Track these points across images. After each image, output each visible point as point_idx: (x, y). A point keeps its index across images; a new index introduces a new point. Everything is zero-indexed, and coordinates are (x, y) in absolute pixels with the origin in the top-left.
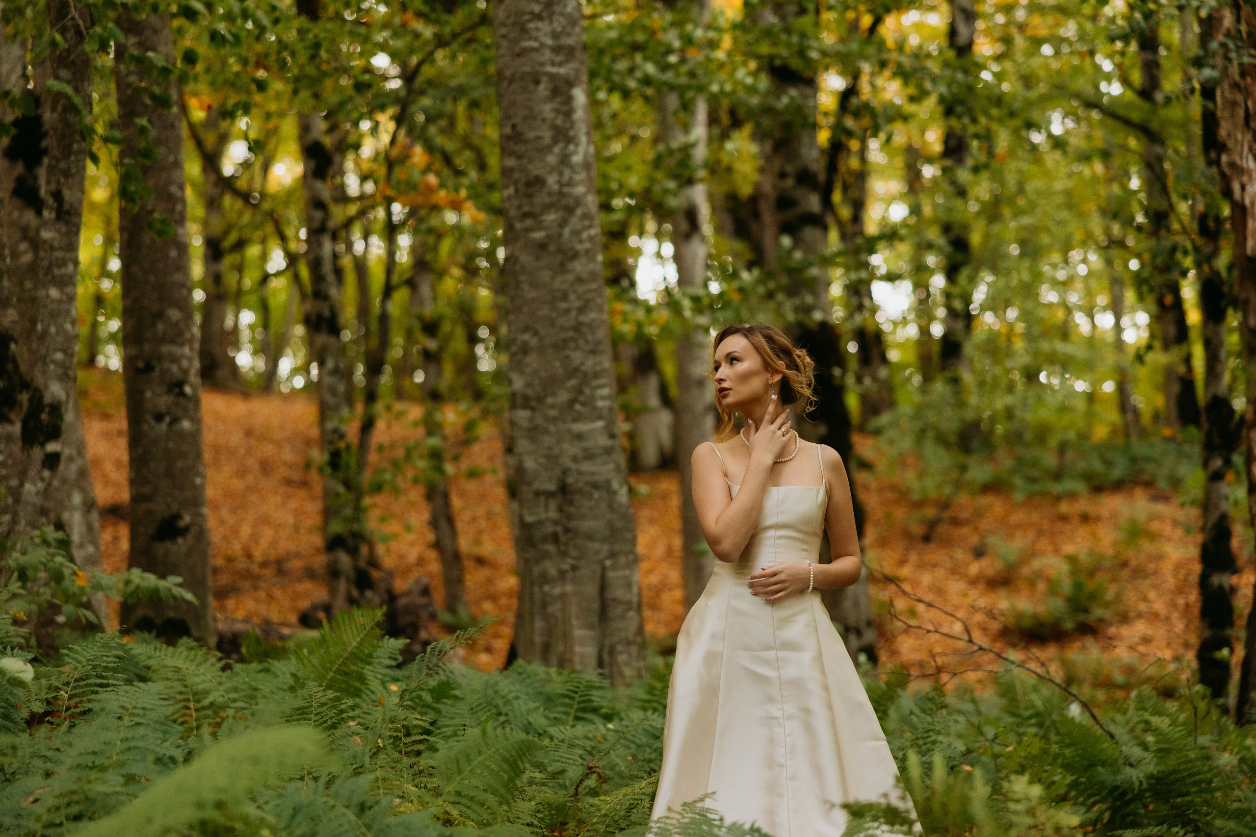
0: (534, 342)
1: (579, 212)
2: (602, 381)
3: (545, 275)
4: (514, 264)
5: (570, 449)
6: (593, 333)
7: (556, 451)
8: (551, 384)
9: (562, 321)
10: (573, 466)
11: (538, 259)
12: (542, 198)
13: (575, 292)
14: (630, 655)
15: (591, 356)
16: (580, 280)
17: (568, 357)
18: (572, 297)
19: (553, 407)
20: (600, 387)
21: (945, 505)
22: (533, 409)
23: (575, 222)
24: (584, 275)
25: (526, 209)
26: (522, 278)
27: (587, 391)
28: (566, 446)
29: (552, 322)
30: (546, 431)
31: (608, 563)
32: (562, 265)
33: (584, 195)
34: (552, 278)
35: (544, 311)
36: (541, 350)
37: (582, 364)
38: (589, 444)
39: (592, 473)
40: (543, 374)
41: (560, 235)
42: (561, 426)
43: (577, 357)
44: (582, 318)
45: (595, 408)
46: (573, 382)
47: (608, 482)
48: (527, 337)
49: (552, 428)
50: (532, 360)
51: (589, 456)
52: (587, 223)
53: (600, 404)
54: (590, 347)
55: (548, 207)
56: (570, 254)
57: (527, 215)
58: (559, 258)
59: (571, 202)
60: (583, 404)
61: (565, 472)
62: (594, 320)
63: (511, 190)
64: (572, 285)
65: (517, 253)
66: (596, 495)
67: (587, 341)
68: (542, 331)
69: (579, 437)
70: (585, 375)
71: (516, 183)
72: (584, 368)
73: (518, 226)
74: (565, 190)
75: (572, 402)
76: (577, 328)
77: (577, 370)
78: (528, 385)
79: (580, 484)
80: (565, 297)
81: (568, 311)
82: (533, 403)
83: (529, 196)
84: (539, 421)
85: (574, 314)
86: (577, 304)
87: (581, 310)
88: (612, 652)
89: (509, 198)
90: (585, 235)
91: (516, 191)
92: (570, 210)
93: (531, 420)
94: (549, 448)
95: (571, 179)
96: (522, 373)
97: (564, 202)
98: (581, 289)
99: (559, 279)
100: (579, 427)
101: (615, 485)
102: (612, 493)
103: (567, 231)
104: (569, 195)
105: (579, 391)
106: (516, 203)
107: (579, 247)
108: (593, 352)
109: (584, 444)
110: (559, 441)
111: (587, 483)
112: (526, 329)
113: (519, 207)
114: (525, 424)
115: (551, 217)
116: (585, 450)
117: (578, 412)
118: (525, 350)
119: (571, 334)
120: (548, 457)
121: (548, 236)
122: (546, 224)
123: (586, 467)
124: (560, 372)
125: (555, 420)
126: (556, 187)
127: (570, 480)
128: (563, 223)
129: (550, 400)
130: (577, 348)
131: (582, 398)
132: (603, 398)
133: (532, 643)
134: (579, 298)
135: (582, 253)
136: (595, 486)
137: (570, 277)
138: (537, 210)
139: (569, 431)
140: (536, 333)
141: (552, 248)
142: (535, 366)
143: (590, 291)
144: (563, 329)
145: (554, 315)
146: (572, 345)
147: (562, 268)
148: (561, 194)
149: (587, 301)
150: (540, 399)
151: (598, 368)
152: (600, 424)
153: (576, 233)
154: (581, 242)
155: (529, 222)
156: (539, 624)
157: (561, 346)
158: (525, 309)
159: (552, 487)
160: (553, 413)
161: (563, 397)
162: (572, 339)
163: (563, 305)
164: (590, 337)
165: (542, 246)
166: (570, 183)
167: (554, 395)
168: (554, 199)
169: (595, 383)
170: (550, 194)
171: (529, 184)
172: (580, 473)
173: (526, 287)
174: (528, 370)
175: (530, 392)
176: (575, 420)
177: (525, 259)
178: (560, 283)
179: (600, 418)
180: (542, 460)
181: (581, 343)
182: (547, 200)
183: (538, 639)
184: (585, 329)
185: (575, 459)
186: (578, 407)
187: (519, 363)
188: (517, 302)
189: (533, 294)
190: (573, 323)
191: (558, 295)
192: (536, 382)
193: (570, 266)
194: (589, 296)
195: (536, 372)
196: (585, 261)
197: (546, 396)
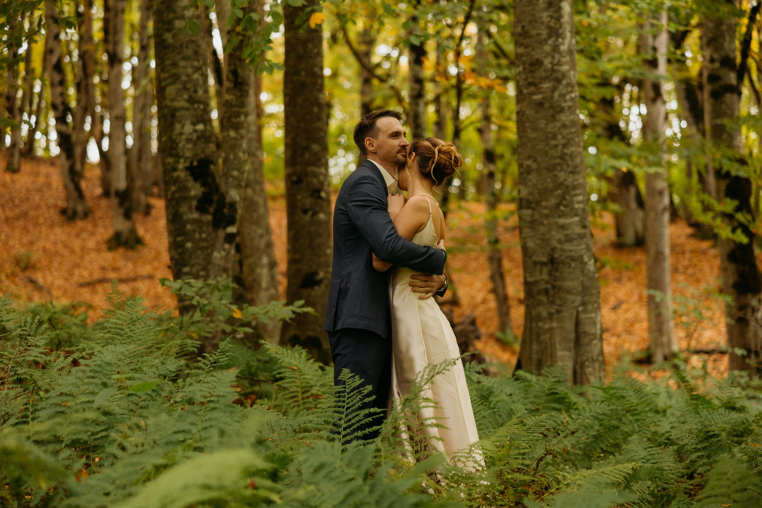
0: (534, 166)
1: (564, 82)
2: (578, 192)
3: (542, 123)
4: (522, 115)
5: (557, 235)
6: (572, 161)
7: (548, 236)
8: (544, 193)
9: (552, 152)
10: (558, 246)
11: (537, 112)
12: (540, 73)
13: (561, 134)
14: (594, 369)
15: (571, 175)
16: (564, 126)
17: (556, 176)
18: (559, 137)
19: (546, 208)
20: (576, 195)
22: (533, 209)
23: (562, 88)
24: (568, 123)
25: (530, 80)
26: (527, 125)
27: (568, 198)
28: (554, 233)
29: (546, 153)
30: (542, 223)
31: (580, 308)
32: (553, 116)
33: (569, 71)
34: (547, 124)
35: (541, 146)
36: (539, 171)
37: (565, 180)
38: (569, 232)
39: (570, 251)
40: (540, 187)
41: (552, 97)
42: (551, 220)
43: (562, 176)
44: (565, 151)
45: (573, 208)
46: (559, 192)
47: (581, 257)
48: (529, 162)
49: (545, 222)
50: (533, 178)
51: (569, 240)
52: (569, 89)
53: (576, 206)
54: (569, 169)
55: (544, 79)
56: (558, 109)
57: (530, 84)
58: (551, 112)
59: (559, 75)
60: (565, 206)
61: (553, 249)
62: (572, 152)
63: (521, 68)
64: (559, 129)
65: (524, 109)
66: (573, 265)
67: (568, 166)
68: (539, 159)
69: (563, 227)
70: (567, 187)
71: (524, 64)
72: (566, 183)
73: (525, 91)
74: (556, 68)
75: (558, 205)
76: (562, 157)
77: (561, 184)
78: (530, 194)
79: (563, 258)
80: (554, 137)
81: (556, 146)
82: (533, 205)
83: (532, 72)
84: (537, 217)
85: (560, 148)
86: (563, 141)
87: (565, 146)
88: (582, 366)
89: (520, 73)
90: (568, 97)
91: (524, 68)
92: (558, 81)
93: (532, 216)
94: (543, 234)
95: (559, 60)
96: (526, 185)
97: (555, 76)
98: (565, 132)
99: (551, 125)
100: (562, 221)
101: (586, 258)
102: (584, 264)
103: (556, 95)
104: (558, 71)
105: (563, 198)
106: (524, 76)
107: (564, 105)
108: (572, 173)
109: (566, 232)
110: (550, 230)
111: (567, 257)
112: (529, 158)
113: (526, 79)
114: (528, 219)
115: (546, 86)
116: (566, 236)
117: (562, 211)
118: (529, 171)
119: (558, 161)
120: (542, 240)
121: (543, 98)
122: (542, 90)
123: (567, 246)
124: (551, 185)
125: (547, 216)
126: (550, 66)
127: (556, 255)
128: (554, 89)
129: (544, 204)
130: (561, 170)
131: (564, 202)
132: (579, 202)
133: (531, 359)
134: (564, 137)
135: (566, 108)
136: (573, 259)
137: (558, 124)
138: (537, 81)
139: (556, 223)
140: (535, 160)
141: (547, 105)
142: (534, 181)
143: (571, 133)
144: (553, 157)
145: (547, 148)
146: (559, 168)
147: (553, 118)
148: (553, 71)
149: (569, 140)
150: (538, 203)
151: (576, 183)
152: (576, 219)
153: (562, 96)
154: (565, 101)
155: (532, 89)
156: (535, 347)
157: (552, 168)
158: (529, 145)
159: (544, 259)
160: (546, 211)
161: (553, 201)
162: (559, 164)
163: (553, 142)
164: (570, 163)
165: (540, 104)
166: (559, 64)
167: (547, 200)
168: (548, 73)
169: (573, 193)
170: (545, 71)
171: (532, 64)
172: (563, 251)
173: (529, 130)
174: (530, 184)
175: (531, 198)
176: (560, 216)
177: (529, 112)
178: (550, 128)
179: (576, 215)
180: (538, 242)
181: (565, 167)
182: (544, 74)
183: (534, 356)
184: (567, 158)
185: (560, 242)
186: (562, 208)
187: (524, 179)
188: (524, 140)
189: (534, 135)
190: (559, 154)
191: (550, 135)
192: (535, 192)
193: (558, 117)
194: (570, 136)
195: (535, 185)
196: (567, 114)
197: (541, 201)
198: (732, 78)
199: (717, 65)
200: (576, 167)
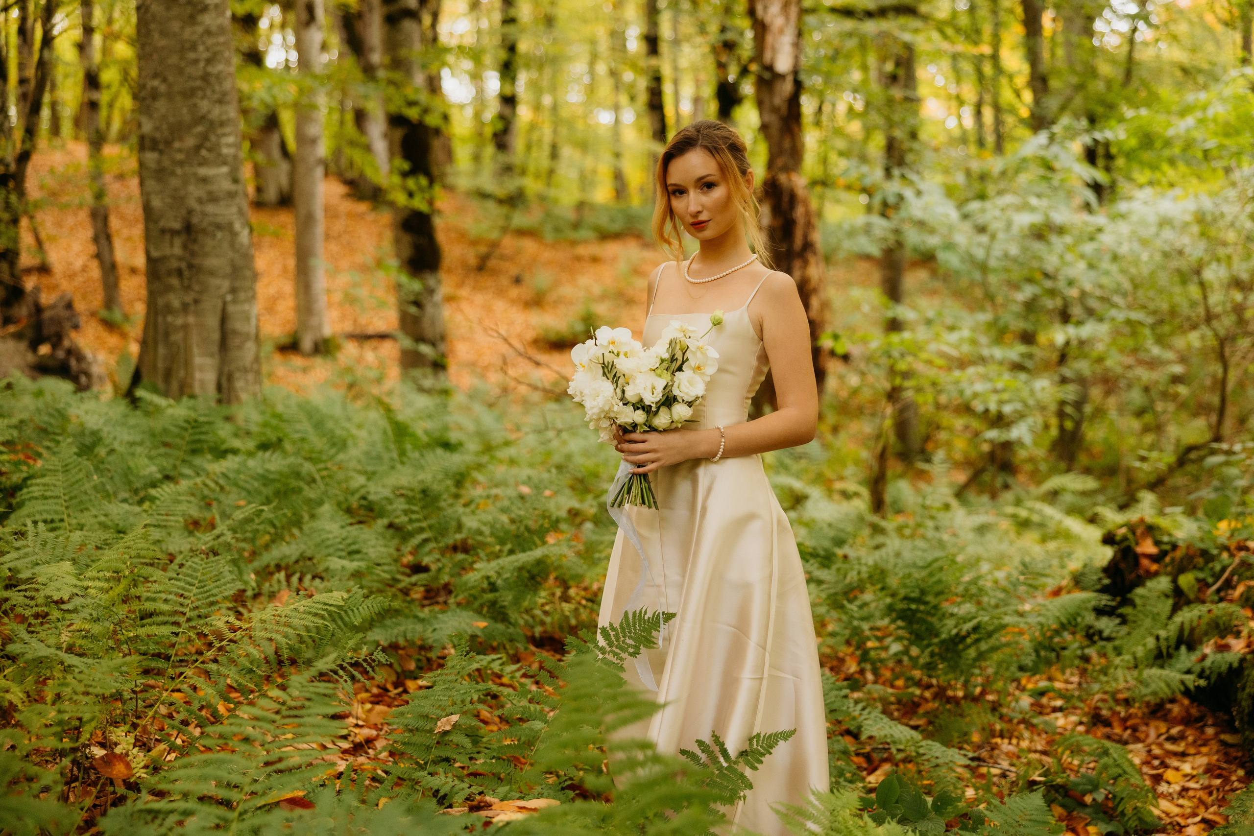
0: (163, 88)
2: (227, 130)
3: (175, 26)
4: (146, 12)
5: (195, 191)
6: (220, 84)
7: (182, 193)
8: (178, 130)
9: (190, 70)
10: (197, 207)
11: (168, 9)
13: (204, 43)
14: (247, 381)
15: (217, 106)
16: (208, 32)
17: (195, 105)
18: (201, 48)
19: (180, 150)
20: (225, 135)
21: (494, 245)
22: (161, 152)
24: (214, 29)
26: (153, 26)
27: (213, 138)
28: (191, 188)
29: (181, 71)
30: (173, 173)
31: (229, 297)
32: (192, 17)
34: (182, 28)
35: (173, 60)
36: (170, 96)
38: (214, 187)
39: (215, 215)
40: (171, 119)
42: (187, 169)
43: (204, 105)
44: (210, 69)
45: (219, 155)
46: (200, 129)
47: (230, 225)
48: (156, 83)
49: (179, 171)
50: (161, 106)
51: (213, 198)
53: (225, 151)
54: (216, 96)
56: (200, 7)
58: (189, 10)
60: (209, 150)
61: (190, 212)
62: (221, 72)
64: (202, 36)
66: (219, 235)
67: (213, 91)
68: (171, 79)
69: (204, 180)
70: (212, 122)
72: (211, 116)
75: (198, 148)
76: (205, 77)
77: (203, 118)
78: (157, 129)
79: (204, 224)
80: (194, 47)
81: (196, 61)
82: (161, 146)
84: (166, 163)
85: (202, 64)
86: (205, 55)
87: (209, 61)
88: (230, 378)
93: (159, 162)
94: (176, 190)
96: (151, 117)
98: (210, 41)
99: (188, 30)
100: (203, 171)
101: (237, 226)
102: (234, 234)
105: (205, 137)
107: (208, 2)
108: (220, 102)
109: (209, 187)
110: (185, 183)
111: (210, 224)
112: (155, 76)
114: (153, 165)
116: (210, 193)
117: (204, 158)
118: (155, 95)
119: (198, 83)
120: (174, 198)
123: (211, 208)
124: (187, 118)
125: (181, 163)
127: (195, 220)
129: (177, 145)
130: (204, 97)
131: (208, 144)
132: (229, 145)
133: (155, 367)
134: (207, 49)
135: (212, 7)
136: (219, 227)
137: (200, 29)
139: (195, 174)
140: (165, 80)
142: (163, 111)
143: (218, 44)
144: (190, 78)
145: (183, 64)
146: (200, 93)
147: (192, 19)
149: (215, 53)
150: (168, 143)
151: (224, 117)
152: (224, 170)
156: (162, 350)
157: (189, 94)
158: (155, 57)
159: (177, 225)
160: (179, 156)
161: (190, 142)
162: (200, 88)
163: (191, 55)
164: (217, 88)
167: (181, 139)
169: (220, 131)
172: (204, 214)
173: (156, 36)
174: (157, 115)
175: (158, 135)
176: (201, 164)
177: (156, 8)
178: (188, 33)
179: (225, 163)
180: (168, 200)
181: (209, 92)
183: (161, 365)
184: (212, 80)
185: (200, 201)
186: (204, 152)
187: (148, 107)
188: (148, 49)
189: (162, 43)
190: (200, 73)
191: (187, 45)
192: (165, 127)
193: (200, 18)
194: (218, 48)
195: (164, 117)
196: (214, 15)
197: (173, 140)
200: (224, 94)
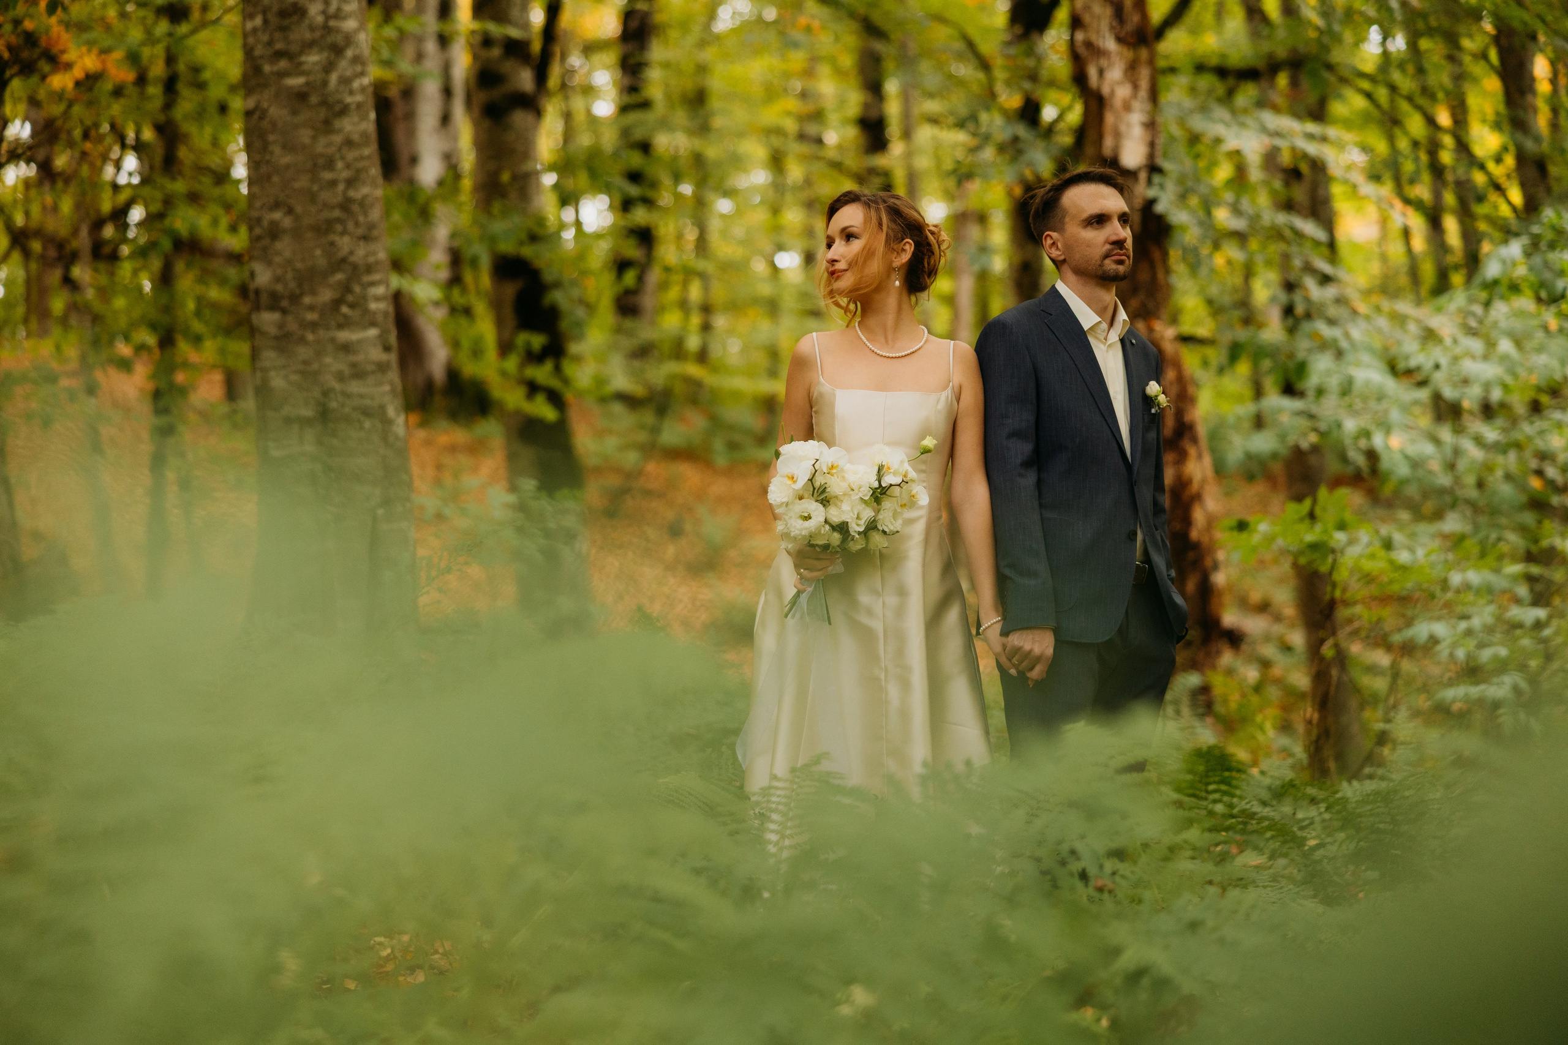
0: (287, 222)
1: (349, 53)
2: (376, 277)
3: (305, 136)
4: (261, 118)
5: (333, 363)
6: (366, 214)
7: (315, 366)
8: (309, 279)
9: (325, 196)
10: (337, 386)
11: (294, 113)
12: (301, 33)
13: (343, 158)
15: (362, 243)
16: (349, 143)
17: (332, 244)
18: (340, 165)
19: (311, 308)
20: (373, 284)
22: (284, 311)
23: (344, 66)
24: (356, 137)
25: (279, 46)
26: (271, 138)
27: (357, 289)
28: (328, 360)
29: (313, 197)
30: (302, 340)
31: (380, 512)
32: (327, 122)
33: (357, 31)
34: (314, 138)
35: (302, 182)
36: (297, 233)
37: (351, 253)
38: (359, 358)
39: (361, 396)
40: (299, 265)
41: (325, 83)
42: (321, 332)
43: (345, 244)
44: (352, 193)
45: (366, 311)
46: (339, 276)
47: (382, 408)
48: (277, 215)
49: (310, 337)
50: (284, 247)
51: (358, 373)
52: (359, 68)
53: (373, 306)
54: (360, 231)
55: (309, 46)
56: (337, 108)
57: (279, 55)
58: (322, 113)
59: (339, 39)
60: (352, 306)
61: (326, 393)
62: (365, 197)
63: (258, 21)
64: (340, 149)
65: (265, 105)
66: (367, 424)
67: (357, 224)
68: (299, 209)
69: (346, 348)
70: (355, 267)
71: (265, 12)
72: (353, 259)
73: (267, 68)
74: (332, 23)
75: (337, 303)
76: (346, 205)
77: (344, 260)
78: (278, 279)
79: (347, 410)
80: (330, 164)
81: (333, 183)
82: (285, 303)
83: (283, 29)
84: (292, 326)
85: (341, 187)
86: (345, 174)
87: (350, 183)
89: (255, 30)
90: (356, 84)
91: (266, 22)
92: (337, 51)
93: (281, 326)
94: (305, 363)
95: (339, 9)
96: (269, 263)
97: (330, 39)
98: (351, 155)
99: (322, 141)
100: (344, 335)
101: (391, 411)
102: (387, 422)
103: (334, 78)
104: (338, 30)
105: (347, 289)
106: (265, 38)
107: (349, 100)
108: (366, 238)
109: (353, 358)
110: (319, 354)
111: (354, 409)
112: (276, 205)
113: (270, 43)
114: (273, 330)
115: (313, 59)
116: (354, 365)
117: (345, 316)
118: (274, 232)
119: (337, 213)
120: (302, 373)
121: (307, 84)
122: (305, 67)
123: (355, 387)
124: (322, 262)
125: (314, 326)
126: (320, 19)
127: (333, 405)
128: (329, 67)
129: (307, 300)
130: (344, 233)
131: (350, 298)
132: (378, 299)
134: (348, 166)
135: (353, 107)
136: (366, 412)
137: (337, 139)
138: (294, 48)
139: (333, 340)
140: (290, 211)
141: (314, 99)
142: (287, 254)
143: (362, 158)
144: (326, 206)
145: (315, 188)
146: (339, 228)
147: (327, 127)
148: (327, 29)
149: (358, 171)
150: (295, 298)
151: (371, 259)
152: (373, 332)
153: (345, 81)
154: (351, 93)
155: (283, 64)
157: (324, 229)
158: (276, 179)
159: (308, 412)
160: (311, 316)
161: (326, 295)
162: (338, 220)
163: (327, 175)
164: (361, 219)
165: (301, 96)
166: (338, 15)
167: (313, 293)
168: (317, 34)
169: (366, 279)
170: (312, 28)
171: (283, 14)
172: (346, 395)
173: (277, 150)
174: (277, 259)
175: (279, 288)
176: (340, 327)
177: (277, 112)
178: (321, 146)
179: (373, 324)
180: (295, 378)
181: (350, 225)
182: (308, 36)
184: (355, 208)
185: (340, 377)
186: (345, 309)
187: (265, 249)
188: (264, 169)
189: (287, 159)
190: (340, 199)
191: (321, 161)
192: (289, 275)
193: (337, 124)
194: (360, 165)
195: (289, 262)
196: (356, 119)
197: (302, 295)
198: (525, 79)
199: (496, 52)
200: (372, 227)
